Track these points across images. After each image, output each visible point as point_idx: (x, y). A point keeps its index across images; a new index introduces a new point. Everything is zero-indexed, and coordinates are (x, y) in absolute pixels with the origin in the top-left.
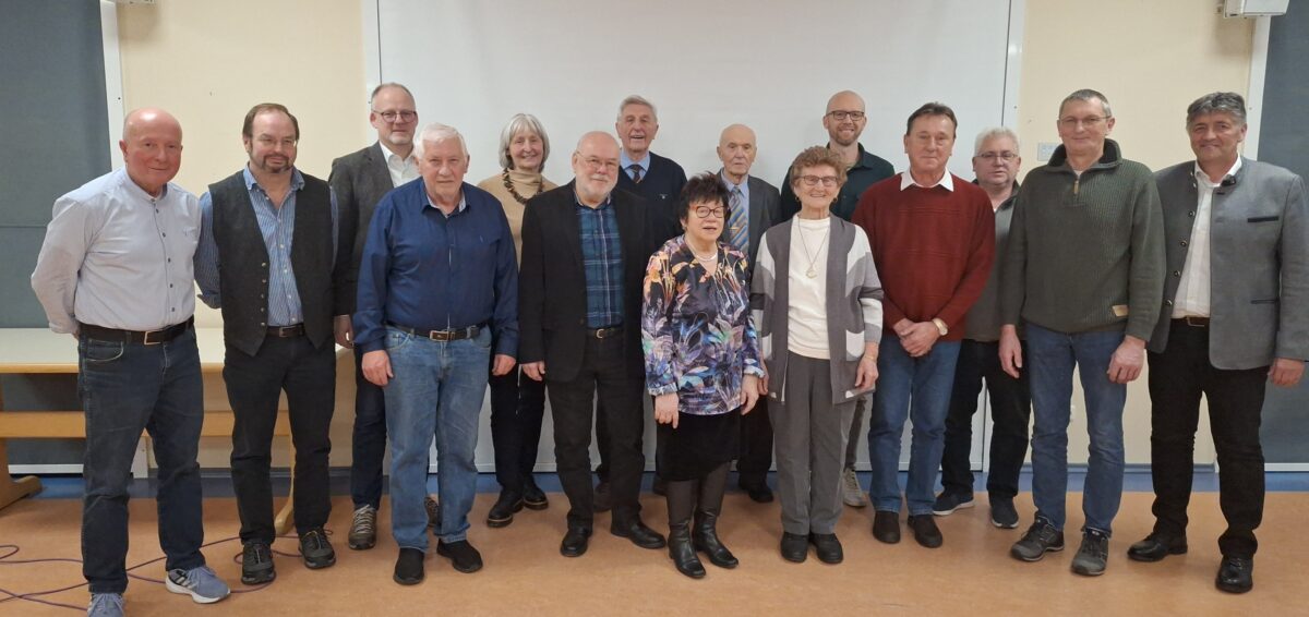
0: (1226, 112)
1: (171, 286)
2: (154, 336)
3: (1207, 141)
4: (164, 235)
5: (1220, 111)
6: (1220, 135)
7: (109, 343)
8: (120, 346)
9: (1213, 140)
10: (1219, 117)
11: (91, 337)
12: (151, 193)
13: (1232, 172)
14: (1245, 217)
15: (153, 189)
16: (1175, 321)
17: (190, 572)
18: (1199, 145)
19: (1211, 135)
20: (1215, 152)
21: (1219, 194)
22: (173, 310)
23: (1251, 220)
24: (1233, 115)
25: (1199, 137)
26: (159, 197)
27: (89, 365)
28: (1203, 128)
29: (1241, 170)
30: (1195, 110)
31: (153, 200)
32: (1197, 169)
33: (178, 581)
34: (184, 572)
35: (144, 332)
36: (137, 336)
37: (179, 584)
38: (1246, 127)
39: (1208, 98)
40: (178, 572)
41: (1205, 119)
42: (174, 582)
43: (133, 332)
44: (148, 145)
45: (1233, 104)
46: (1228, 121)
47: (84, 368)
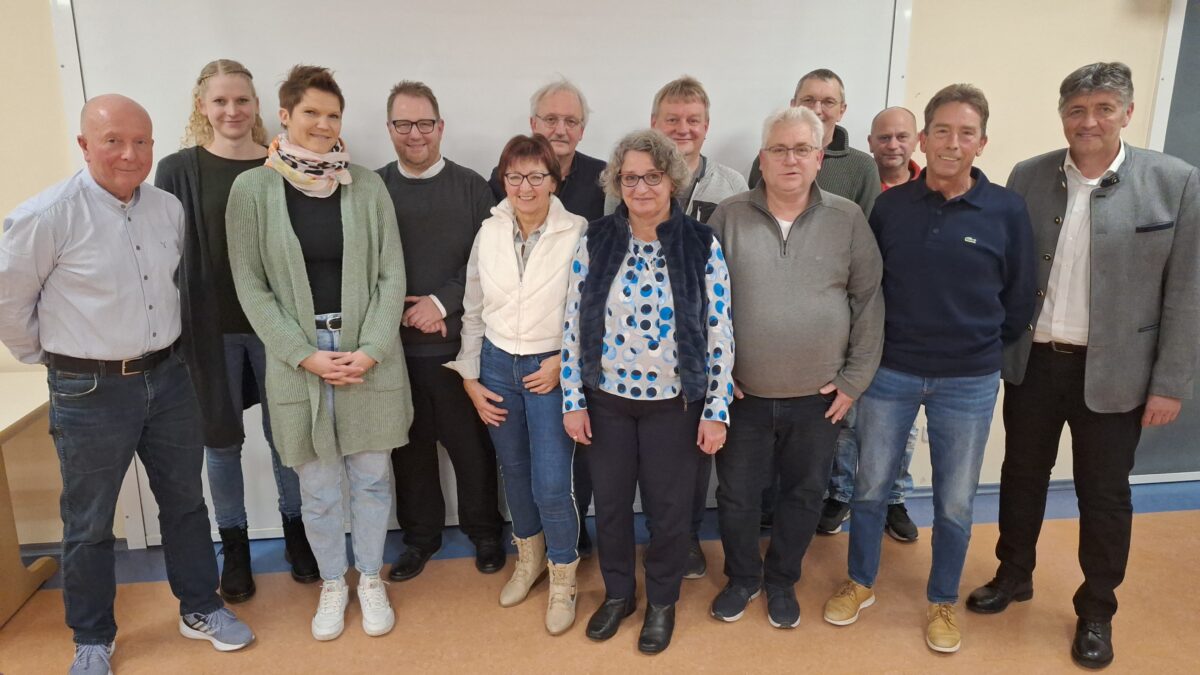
0: (1109, 92)
1: (151, 307)
2: (133, 364)
3: (1085, 128)
4: (138, 248)
5: (1103, 91)
6: (1102, 121)
7: (81, 375)
8: (93, 379)
9: (1093, 127)
10: (1102, 98)
11: (61, 369)
12: (121, 199)
13: (1114, 167)
14: (1132, 225)
15: (123, 195)
16: (1037, 346)
17: (210, 616)
18: (1074, 133)
19: (1092, 122)
20: (1096, 144)
21: (1097, 196)
22: (154, 335)
23: (1139, 230)
24: (1120, 94)
25: (1075, 122)
26: (131, 202)
27: (59, 400)
28: (1081, 111)
29: (1124, 164)
30: (1071, 88)
31: (123, 207)
32: (1068, 161)
33: (196, 626)
34: (203, 616)
35: (121, 362)
36: (113, 366)
37: (197, 629)
38: (1132, 107)
39: (1088, 72)
40: (196, 616)
41: (1081, 101)
42: (191, 626)
43: (108, 363)
44: (112, 141)
45: (1120, 80)
46: (1113, 102)
47: (53, 402)
